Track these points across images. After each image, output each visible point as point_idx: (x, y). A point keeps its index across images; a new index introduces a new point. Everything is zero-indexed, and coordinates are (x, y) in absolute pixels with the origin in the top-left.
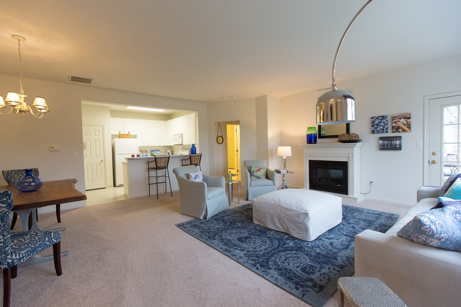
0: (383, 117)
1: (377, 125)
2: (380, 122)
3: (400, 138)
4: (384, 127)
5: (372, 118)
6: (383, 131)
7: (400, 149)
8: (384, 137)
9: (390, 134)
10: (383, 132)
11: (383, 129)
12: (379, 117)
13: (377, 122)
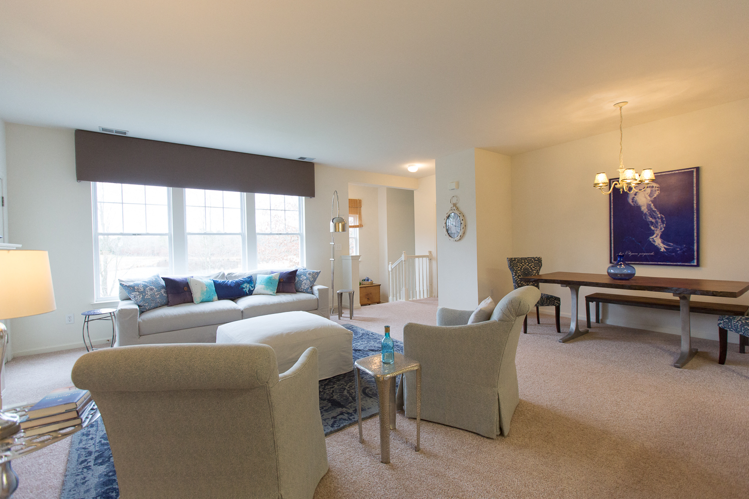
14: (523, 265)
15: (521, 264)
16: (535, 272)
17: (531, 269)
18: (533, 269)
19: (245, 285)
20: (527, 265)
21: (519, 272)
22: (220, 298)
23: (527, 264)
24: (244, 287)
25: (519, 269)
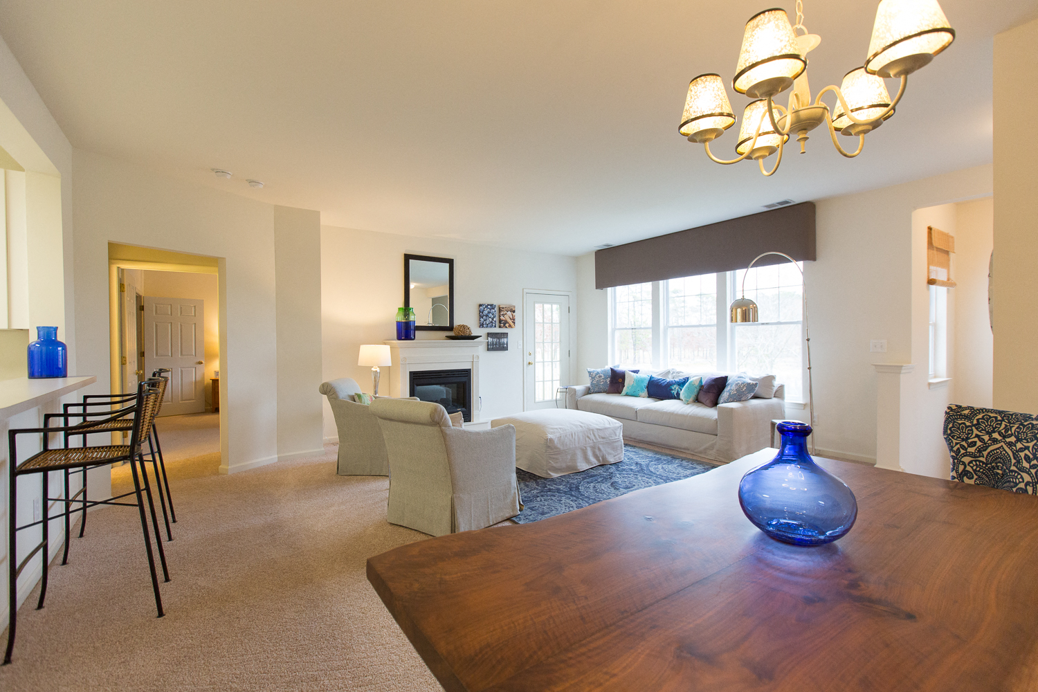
0: (491, 305)
1: (487, 316)
2: (489, 313)
3: (505, 335)
4: (493, 319)
5: (480, 305)
6: (492, 325)
7: (506, 349)
8: (494, 334)
9: (497, 330)
10: (491, 327)
11: (492, 322)
12: (488, 305)
13: (486, 312)
14: (995, 441)
15: (989, 433)
16: (1027, 478)
17: (1018, 462)
18: (1026, 465)
19: (675, 386)
20: (1010, 444)
21: (966, 460)
22: (650, 395)
23: (1013, 439)
24: (673, 388)
25: (971, 450)
